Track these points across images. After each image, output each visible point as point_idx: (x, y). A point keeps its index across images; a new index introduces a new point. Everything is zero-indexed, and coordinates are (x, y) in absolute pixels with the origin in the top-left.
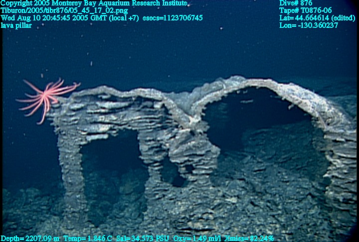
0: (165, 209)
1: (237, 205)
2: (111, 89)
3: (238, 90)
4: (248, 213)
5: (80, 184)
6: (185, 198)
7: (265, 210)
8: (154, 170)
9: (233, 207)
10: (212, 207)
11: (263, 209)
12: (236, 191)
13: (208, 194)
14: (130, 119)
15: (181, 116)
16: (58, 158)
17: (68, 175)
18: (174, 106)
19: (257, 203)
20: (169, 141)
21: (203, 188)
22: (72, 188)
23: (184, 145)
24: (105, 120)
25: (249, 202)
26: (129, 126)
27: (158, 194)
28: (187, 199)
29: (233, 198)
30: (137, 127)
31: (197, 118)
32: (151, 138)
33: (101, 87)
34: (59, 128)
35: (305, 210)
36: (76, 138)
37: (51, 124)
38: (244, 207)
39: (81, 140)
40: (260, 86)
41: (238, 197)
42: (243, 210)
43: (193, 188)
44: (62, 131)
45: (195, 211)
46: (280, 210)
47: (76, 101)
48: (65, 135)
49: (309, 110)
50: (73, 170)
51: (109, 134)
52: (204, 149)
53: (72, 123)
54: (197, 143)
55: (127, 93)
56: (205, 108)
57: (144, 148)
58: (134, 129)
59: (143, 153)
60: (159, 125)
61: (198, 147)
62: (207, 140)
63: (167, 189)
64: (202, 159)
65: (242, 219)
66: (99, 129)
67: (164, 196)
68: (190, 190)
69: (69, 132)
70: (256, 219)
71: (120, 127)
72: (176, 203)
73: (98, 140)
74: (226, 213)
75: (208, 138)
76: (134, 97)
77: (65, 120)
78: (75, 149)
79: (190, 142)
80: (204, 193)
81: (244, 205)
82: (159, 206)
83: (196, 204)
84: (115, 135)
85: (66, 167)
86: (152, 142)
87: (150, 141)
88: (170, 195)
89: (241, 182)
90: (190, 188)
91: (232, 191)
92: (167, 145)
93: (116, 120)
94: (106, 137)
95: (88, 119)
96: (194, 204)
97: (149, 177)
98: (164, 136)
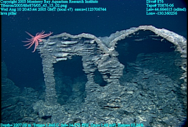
0: (96, 96)
1: (133, 95)
2: (68, 34)
3: (134, 33)
4: (139, 99)
5: (53, 83)
6: (106, 91)
7: (148, 98)
8: (90, 77)
9: (131, 96)
10: (120, 96)
11: (147, 97)
12: (133, 88)
13: (118, 89)
14: (78, 50)
15: (104, 47)
16: (42, 70)
17: (47, 78)
18: (100, 42)
19: (143, 94)
20: (98, 61)
21: (115, 86)
22: (49, 85)
23: (105, 63)
24: (65, 50)
25: (139, 93)
26: (78, 53)
27: (92, 89)
28: (107, 91)
29: (131, 92)
30: (81, 54)
31: (112, 48)
32: (89, 60)
33: (63, 33)
34: (43, 55)
35: (169, 98)
36: (51, 60)
37: (39, 53)
38: (137, 96)
39: (54, 61)
40: (146, 29)
41: (133, 91)
42: (136, 98)
43: (110, 86)
44: (44, 56)
45: (111, 98)
46: (156, 98)
47: (51, 41)
48: (45, 58)
49: (172, 41)
50: (50, 76)
51: (68, 58)
52: (115, 65)
53: (49, 52)
54: (112, 61)
55: (77, 36)
56: (117, 43)
57: (85, 65)
58: (80, 55)
59: (85, 68)
60: (93, 53)
61: (113, 64)
62: (117, 60)
63: (97, 87)
64: (115, 70)
65: (135, 102)
66: (62, 55)
67: (95, 90)
68: (109, 87)
69: (47, 57)
70: (143, 102)
71: (73, 54)
72: (102, 93)
73: (62, 61)
74: (127, 99)
75: (118, 60)
76: (80, 38)
77: (45, 50)
78: (51, 65)
79: (109, 61)
80: (116, 88)
81: (137, 95)
82: (93, 95)
83: (112, 94)
84: (70, 59)
85: (46, 74)
86: (89, 62)
87: (88, 61)
88: (98, 90)
89: (135, 84)
90: (109, 86)
91: (131, 88)
92: (97, 63)
93: (71, 50)
94: (66, 59)
95: (57, 50)
96: (110, 94)
97: (88, 80)
98: (96, 58)
